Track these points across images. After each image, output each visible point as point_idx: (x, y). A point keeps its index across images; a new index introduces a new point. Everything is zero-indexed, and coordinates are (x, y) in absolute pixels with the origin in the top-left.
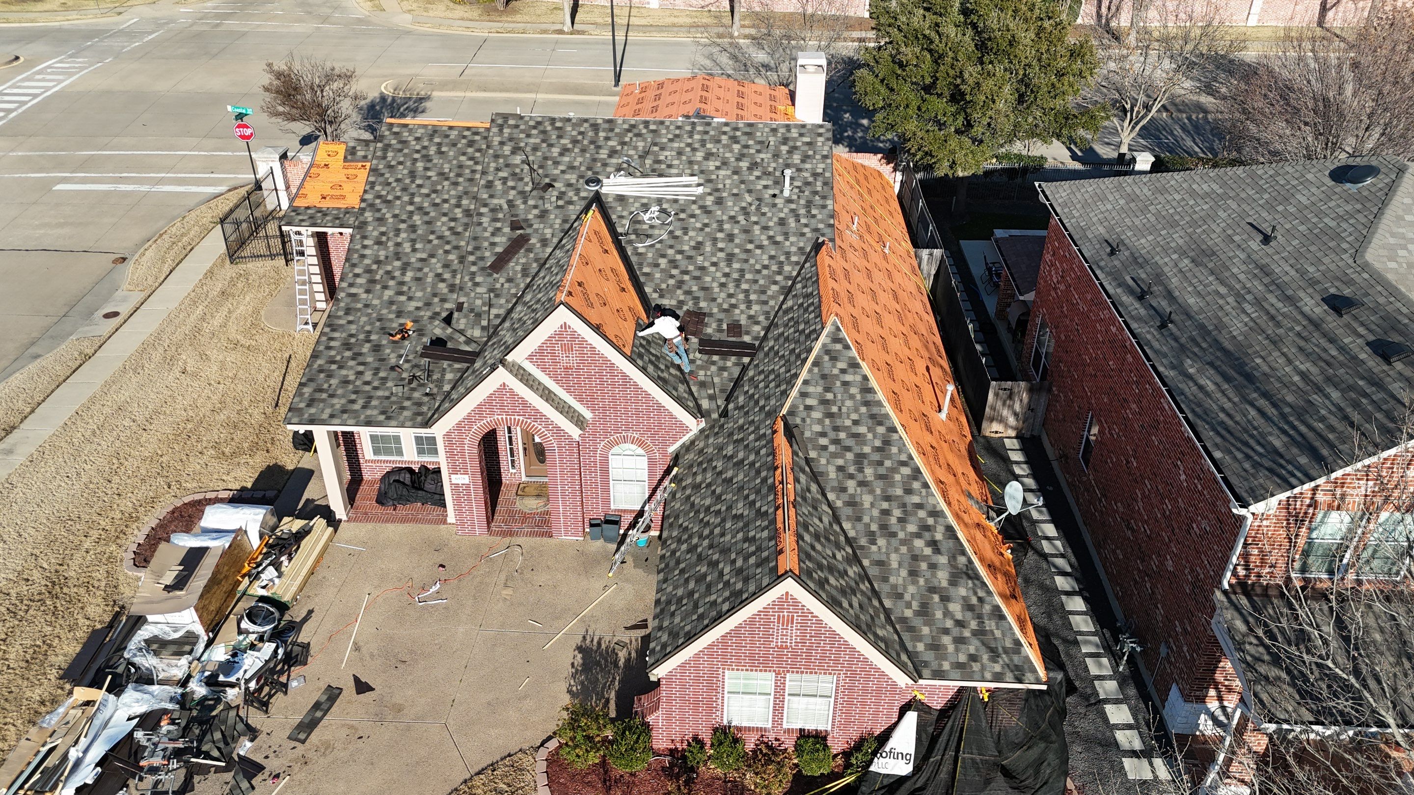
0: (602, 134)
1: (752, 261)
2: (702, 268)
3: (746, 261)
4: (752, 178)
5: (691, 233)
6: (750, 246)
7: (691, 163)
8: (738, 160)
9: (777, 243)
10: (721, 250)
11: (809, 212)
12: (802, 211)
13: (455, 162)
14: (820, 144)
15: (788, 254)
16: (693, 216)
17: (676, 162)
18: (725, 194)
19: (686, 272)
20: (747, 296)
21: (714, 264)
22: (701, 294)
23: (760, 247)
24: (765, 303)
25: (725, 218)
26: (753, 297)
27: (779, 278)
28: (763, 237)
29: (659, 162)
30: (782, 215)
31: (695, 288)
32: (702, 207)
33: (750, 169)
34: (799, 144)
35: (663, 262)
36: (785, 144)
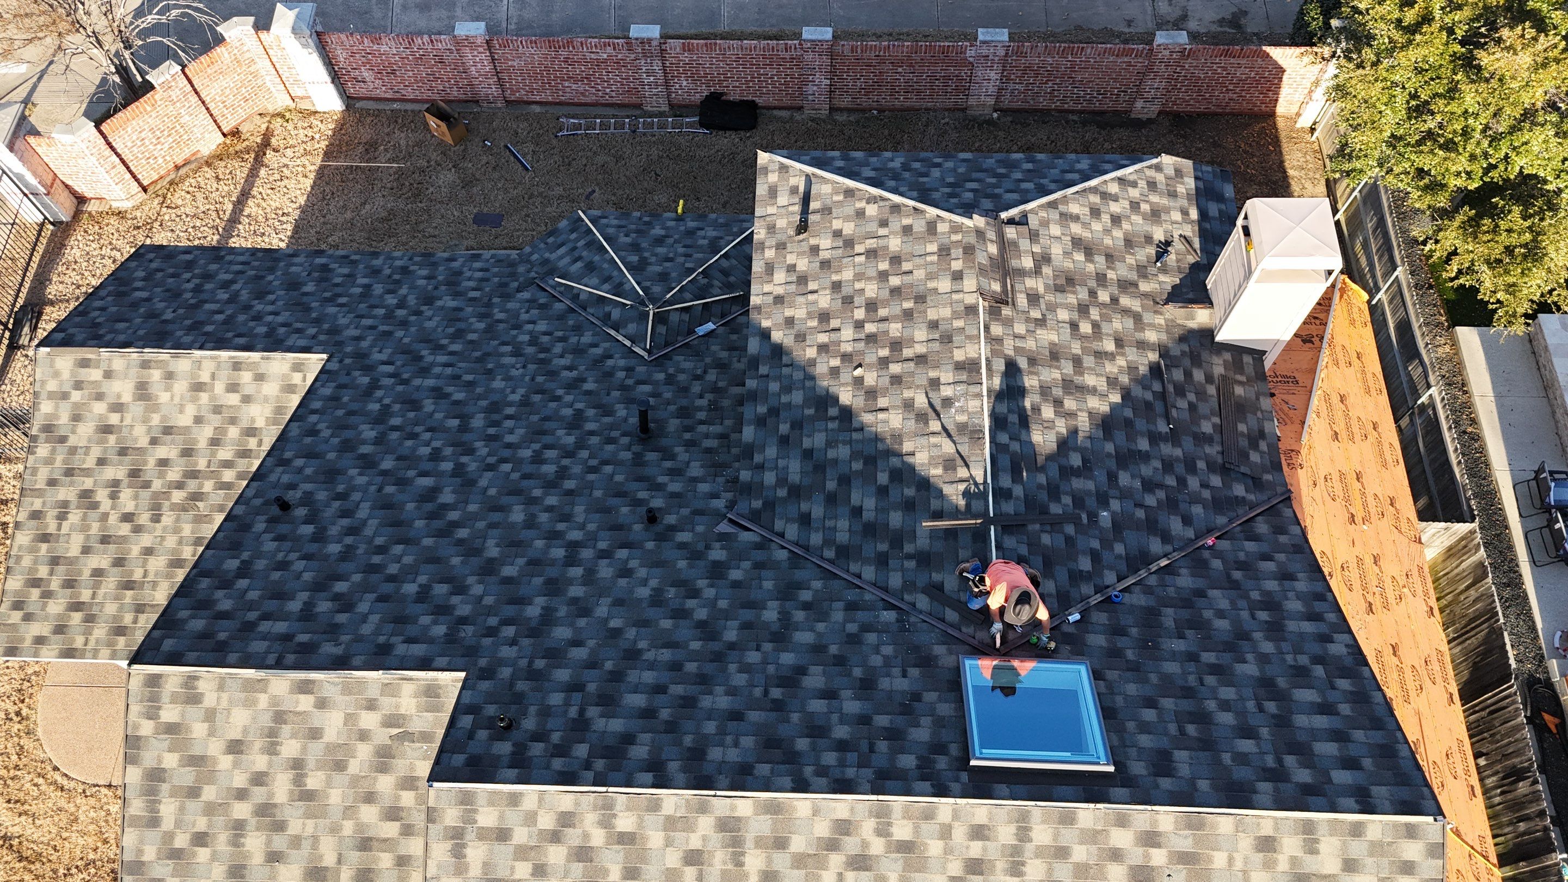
0: (753, 860)
13: (348, 828)
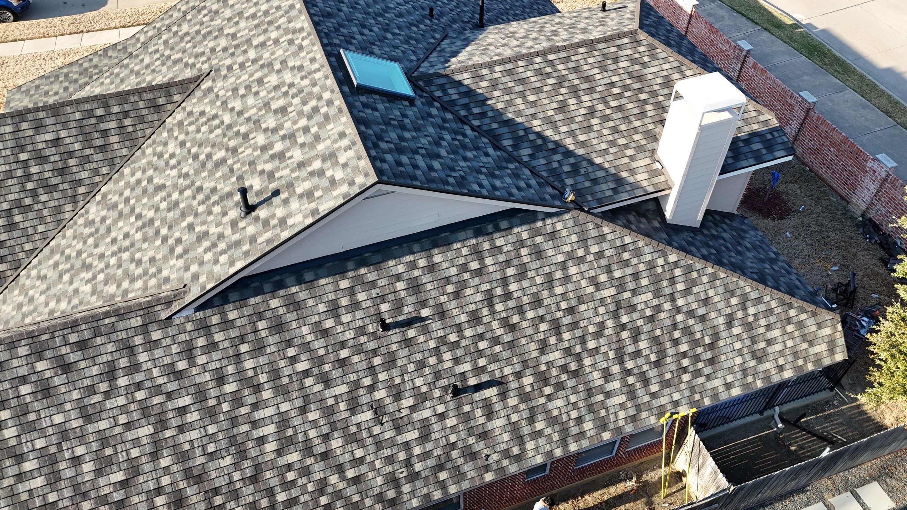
0: (283, 20)
1: (145, 246)
2: (133, 210)
3: (145, 240)
4: (259, 168)
5: (174, 172)
6: (164, 231)
7: (267, 104)
8: (283, 138)
9: (172, 250)
10: (157, 210)
11: (223, 252)
12: (222, 246)
14: (335, 193)
15: (160, 271)
16: (196, 157)
17: (263, 94)
18: (230, 162)
19: (127, 200)
20: (102, 271)
21: (139, 217)
22: (102, 230)
23: (165, 239)
24: (94, 292)
25: (198, 184)
26: (101, 277)
27: (125, 284)
28: (177, 234)
29: (260, 81)
30: (213, 230)
31: (109, 222)
32: (209, 156)
33: (273, 157)
34: (328, 173)
35: (138, 175)
36: (324, 160)
